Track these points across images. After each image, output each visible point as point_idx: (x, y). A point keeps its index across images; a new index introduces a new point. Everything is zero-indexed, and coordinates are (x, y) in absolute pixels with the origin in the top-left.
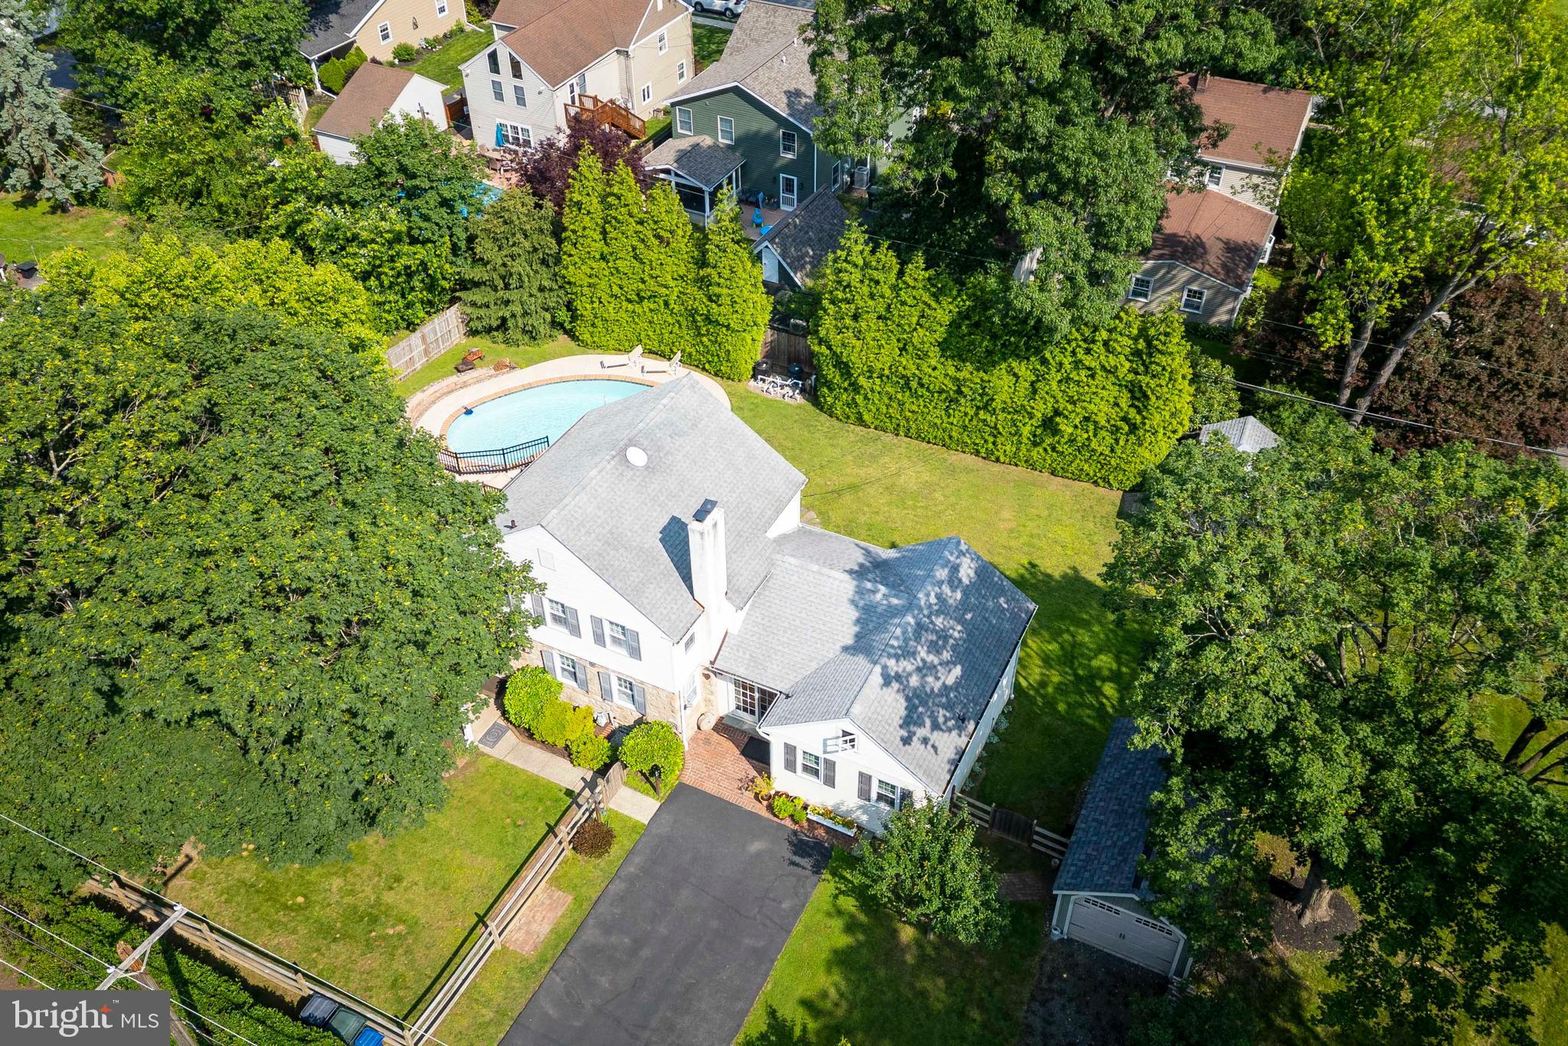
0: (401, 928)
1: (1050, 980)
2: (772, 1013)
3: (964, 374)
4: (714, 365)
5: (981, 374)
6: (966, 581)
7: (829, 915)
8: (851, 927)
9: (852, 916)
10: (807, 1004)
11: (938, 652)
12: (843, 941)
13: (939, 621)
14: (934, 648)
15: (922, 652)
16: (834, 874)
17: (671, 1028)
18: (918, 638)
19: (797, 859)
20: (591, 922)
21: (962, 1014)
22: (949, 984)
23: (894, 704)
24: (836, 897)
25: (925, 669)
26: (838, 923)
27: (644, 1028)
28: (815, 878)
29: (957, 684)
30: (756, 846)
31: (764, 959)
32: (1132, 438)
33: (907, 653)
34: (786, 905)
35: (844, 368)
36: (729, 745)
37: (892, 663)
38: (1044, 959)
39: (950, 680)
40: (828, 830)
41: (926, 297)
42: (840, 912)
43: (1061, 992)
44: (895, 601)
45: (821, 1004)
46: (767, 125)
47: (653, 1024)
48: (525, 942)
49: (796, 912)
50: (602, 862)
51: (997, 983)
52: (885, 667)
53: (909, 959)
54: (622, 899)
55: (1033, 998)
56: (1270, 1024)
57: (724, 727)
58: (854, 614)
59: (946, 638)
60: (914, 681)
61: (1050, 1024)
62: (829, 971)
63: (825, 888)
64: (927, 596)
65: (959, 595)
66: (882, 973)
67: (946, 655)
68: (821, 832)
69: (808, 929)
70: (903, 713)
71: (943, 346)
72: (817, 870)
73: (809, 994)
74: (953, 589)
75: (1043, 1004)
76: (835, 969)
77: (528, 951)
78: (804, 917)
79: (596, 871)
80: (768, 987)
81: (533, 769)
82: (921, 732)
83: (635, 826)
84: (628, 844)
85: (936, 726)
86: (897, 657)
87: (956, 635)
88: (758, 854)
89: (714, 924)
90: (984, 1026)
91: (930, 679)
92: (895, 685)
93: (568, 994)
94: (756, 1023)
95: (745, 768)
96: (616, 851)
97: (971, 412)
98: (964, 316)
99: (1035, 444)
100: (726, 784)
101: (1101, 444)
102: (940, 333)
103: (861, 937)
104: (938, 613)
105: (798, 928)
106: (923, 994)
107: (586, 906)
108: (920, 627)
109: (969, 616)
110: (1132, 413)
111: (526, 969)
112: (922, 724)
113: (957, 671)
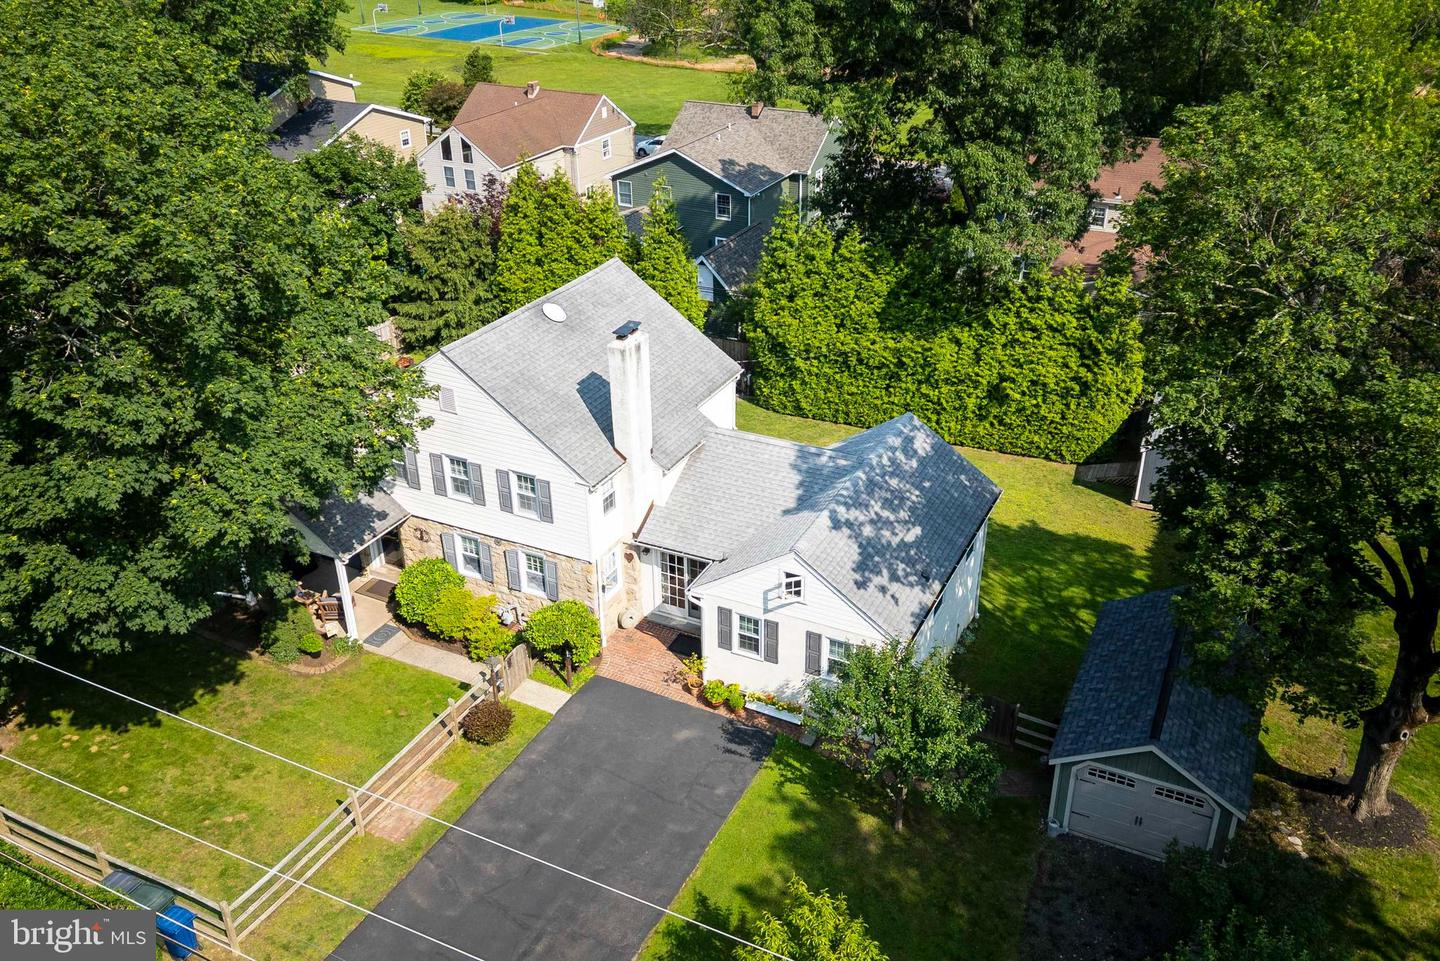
0: (243, 816)
1: (1052, 877)
2: (702, 901)
3: (905, 343)
5: (922, 342)
6: (921, 452)
7: (771, 800)
8: (799, 813)
9: (801, 803)
10: (745, 891)
11: (894, 511)
12: (788, 827)
13: (894, 482)
14: (887, 504)
15: (876, 507)
16: (778, 761)
17: (572, 916)
18: (870, 493)
19: (733, 747)
20: (479, 807)
21: (945, 910)
22: (925, 877)
23: (847, 551)
24: (781, 784)
25: (877, 522)
26: (783, 809)
27: (538, 917)
28: (756, 765)
29: (918, 543)
30: (683, 735)
31: (692, 846)
32: (1084, 401)
33: (856, 502)
34: (720, 791)
35: (780, 350)
36: (655, 642)
37: (841, 510)
38: (1042, 856)
39: (910, 537)
40: (770, 719)
41: (863, 268)
42: (785, 799)
43: (1067, 891)
44: (842, 462)
45: (761, 892)
46: (703, 189)
47: (550, 913)
48: (396, 829)
49: (733, 798)
50: (497, 749)
51: (985, 877)
52: (833, 513)
53: (873, 848)
54: (519, 785)
55: (1033, 896)
56: (1339, 925)
57: (649, 625)
58: (797, 478)
59: (902, 499)
60: (868, 531)
61: (1058, 923)
62: (773, 858)
63: (768, 775)
64: (879, 458)
65: (914, 464)
66: (839, 861)
67: (903, 515)
68: (763, 721)
69: (747, 815)
70: (856, 557)
72: (758, 756)
73: (748, 881)
74: (908, 457)
75: (1047, 902)
76: (780, 855)
77: (398, 838)
78: (742, 802)
79: (491, 761)
80: (698, 873)
81: (423, 665)
82: (877, 580)
83: (540, 716)
84: (531, 732)
85: (894, 578)
86: (848, 506)
87: (914, 498)
88: (687, 742)
89: (632, 809)
90: (973, 922)
91: (886, 533)
92: (846, 531)
93: (444, 881)
94: (680, 912)
95: (671, 661)
96: (515, 740)
97: (913, 388)
98: (903, 284)
99: (981, 418)
100: (650, 676)
101: (1051, 411)
102: (878, 304)
103: (812, 825)
104: (892, 474)
105: (735, 812)
106: (893, 886)
107: (475, 793)
108: (871, 485)
109: (927, 484)
110: (1083, 372)
111: (393, 857)
112: (879, 573)
113: (917, 531)
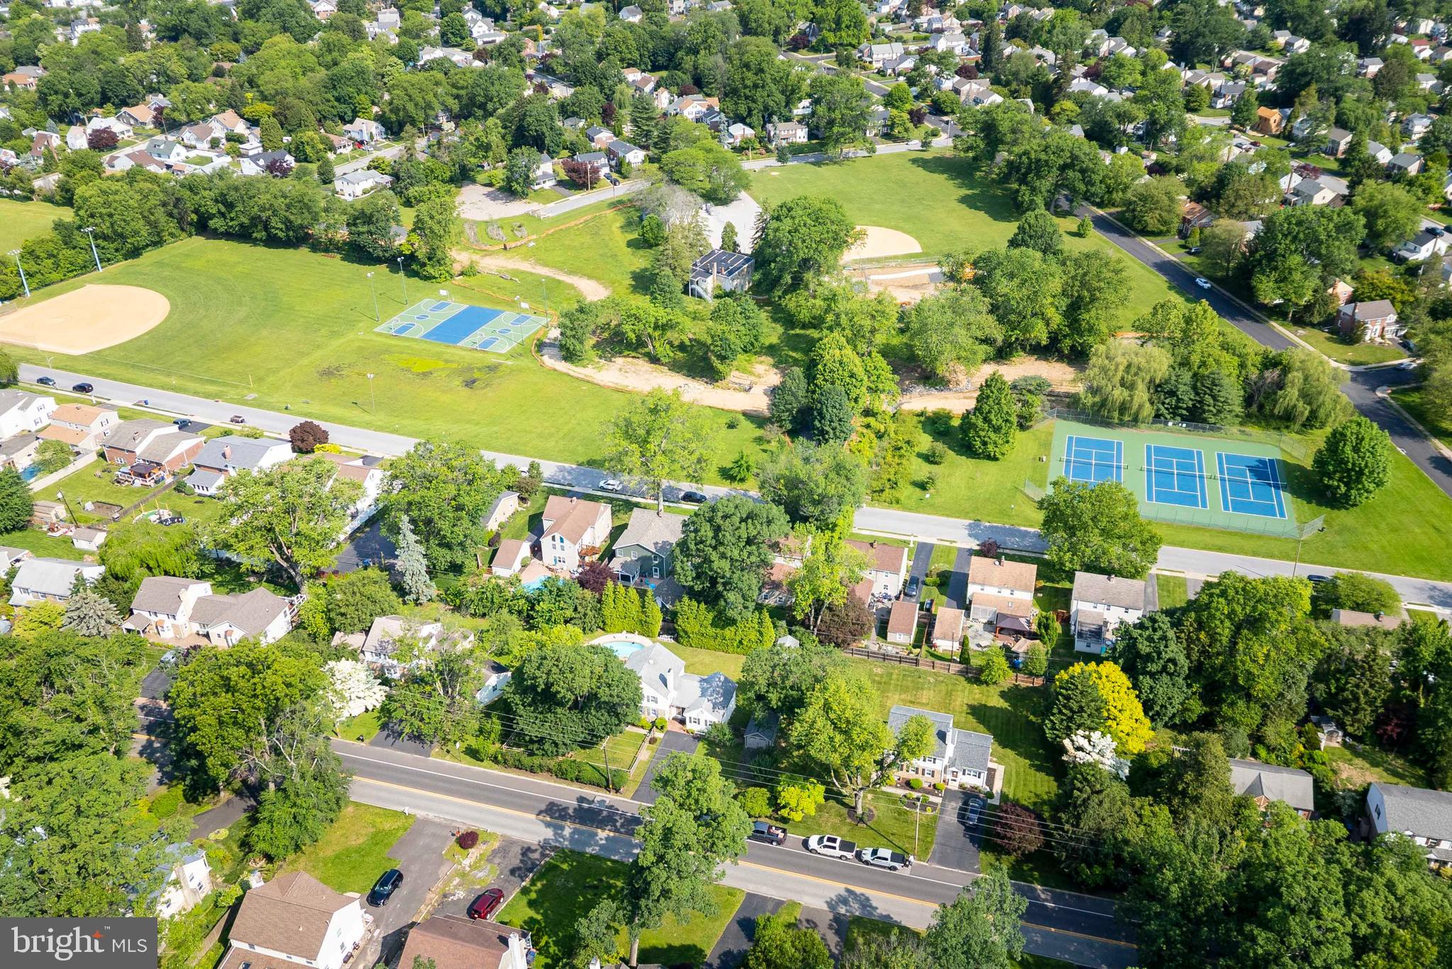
3: (717, 631)
4: (646, 633)
5: (722, 631)
6: (722, 681)
8: (708, 748)
15: (715, 695)
16: (702, 741)
18: (713, 692)
19: (695, 740)
20: (656, 754)
23: (710, 705)
24: (703, 744)
25: (716, 698)
29: (723, 701)
30: (686, 738)
33: (712, 695)
34: (693, 746)
35: (686, 633)
36: (678, 722)
37: (709, 697)
41: (705, 612)
42: (705, 747)
44: (708, 686)
46: (649, 554)
50: (656, 745)
54: (661, 748)
58: (700, 690)
59: (719, 692)
60: (714, 701)
64: (714, 684)
65: (721, 684)
67: (720, 695)
68: (699, 735)
70: (713, 707)
71: (712, 625)
72: (699, 741)
77: (645, 760)
78: (698, 748)
82: (715, 709)
83: (661, 738)
84: (660, 741)
85: (718, 710)
87: (722, 692)
92: (710, 702)
93: (656, 763)
95: (681, 725)
96: (658, 743)
97: (720, 641)
98: (716, 616)
99: (737, 648)
100: (678, 729)
102: (710, 621)
104: (717, 687)
107: (655, 751)
109: (724, 688)
110: (760, 637)
113: (723, 698)
